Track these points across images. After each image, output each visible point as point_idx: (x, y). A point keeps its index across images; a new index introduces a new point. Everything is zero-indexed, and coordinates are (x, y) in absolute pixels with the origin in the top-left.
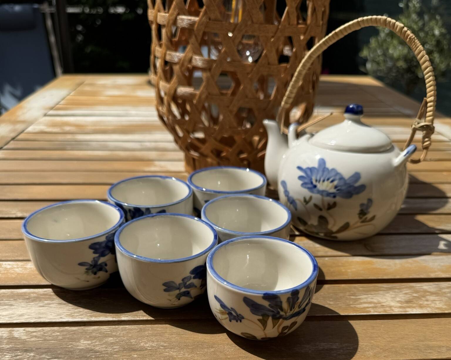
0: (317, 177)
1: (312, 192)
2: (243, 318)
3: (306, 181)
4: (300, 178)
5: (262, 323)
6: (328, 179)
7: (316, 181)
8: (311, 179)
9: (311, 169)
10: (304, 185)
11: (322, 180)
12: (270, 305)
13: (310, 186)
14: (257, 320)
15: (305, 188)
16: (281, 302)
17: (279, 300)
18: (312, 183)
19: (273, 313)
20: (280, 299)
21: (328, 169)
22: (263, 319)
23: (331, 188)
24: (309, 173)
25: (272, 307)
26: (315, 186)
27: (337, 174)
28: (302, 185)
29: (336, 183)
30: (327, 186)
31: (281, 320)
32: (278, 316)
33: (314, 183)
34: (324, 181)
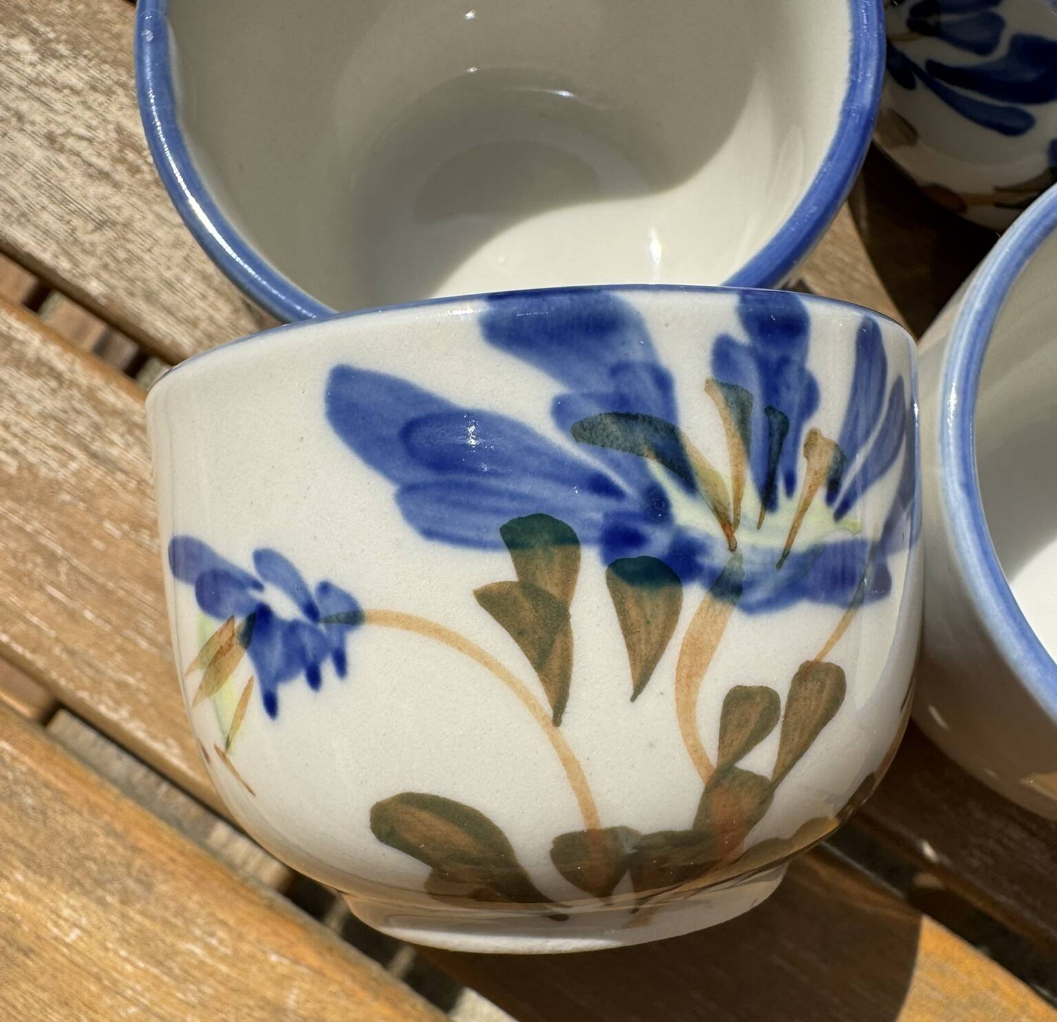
2: (354, 617)
5: (519, 634)
12: (560, 410)
14: (473, 601)
16: (663, 381)
17: (636, 354)
19: (610, 504)
20: (647, 345)
22: (527, 585)
25: (583, 432)
31: (694, 596)
32: (658, 542)
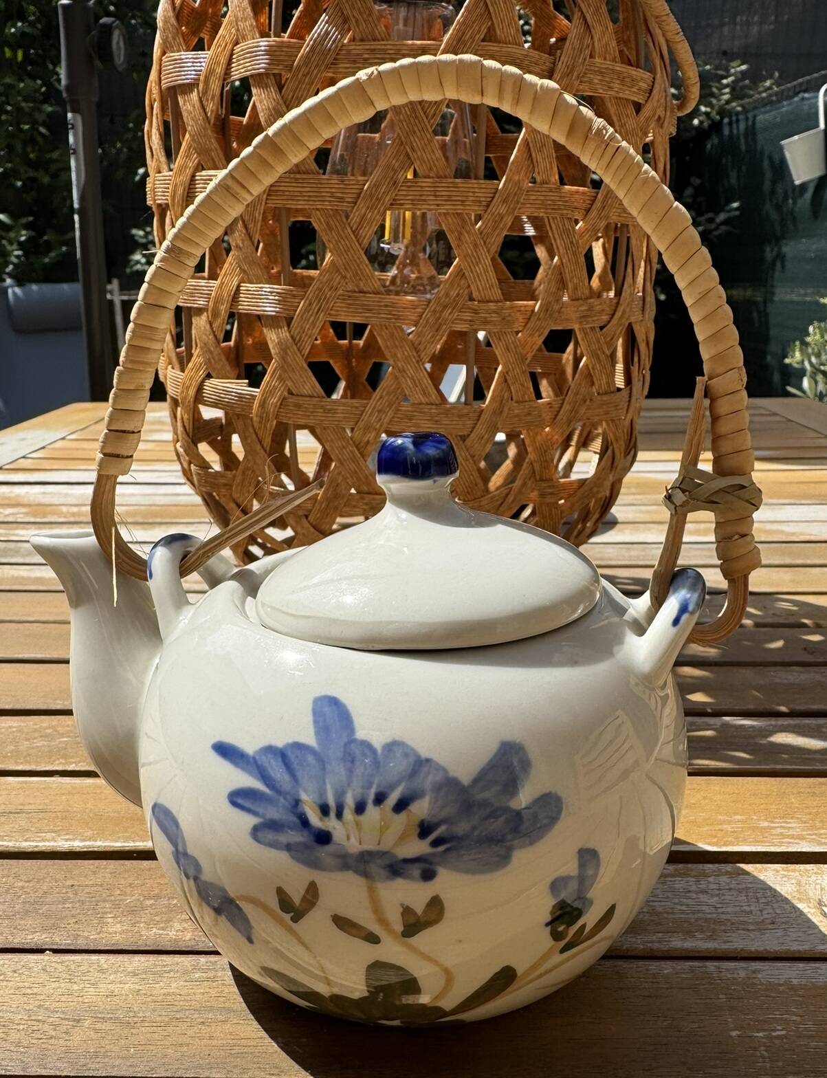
0: (322, 793)
1: (315, 864)
3: (274, 813)
4: (238, 798)
6: (380, 799)
7: (324, 810)
8: (297, 802)
9: (285, 755)
10: (270, 836)
11: (350, 801)
13: (296, 837)
15: (274, 845)
18: (305, 822)
21: (366, 745)
23: (402, 838)
24: (278, 772)
26: (323, 838)
27: (420, 764)
28: (255, 831)
29: (421, 809)
30: (383, 830)
33: (315, 819)
34: (360, 808)
